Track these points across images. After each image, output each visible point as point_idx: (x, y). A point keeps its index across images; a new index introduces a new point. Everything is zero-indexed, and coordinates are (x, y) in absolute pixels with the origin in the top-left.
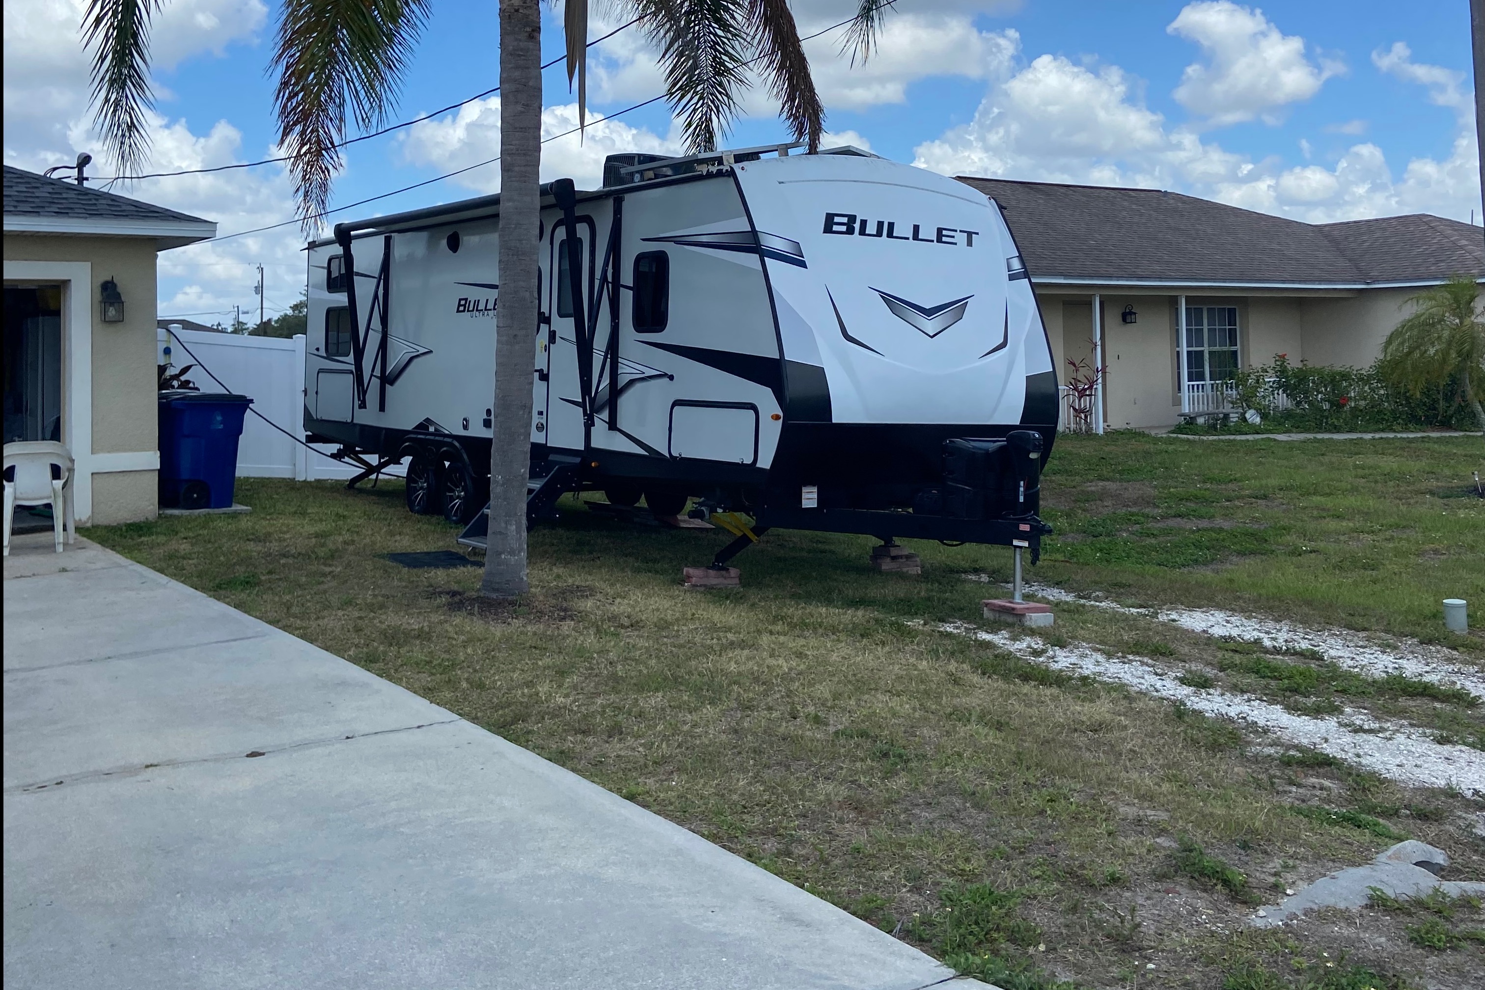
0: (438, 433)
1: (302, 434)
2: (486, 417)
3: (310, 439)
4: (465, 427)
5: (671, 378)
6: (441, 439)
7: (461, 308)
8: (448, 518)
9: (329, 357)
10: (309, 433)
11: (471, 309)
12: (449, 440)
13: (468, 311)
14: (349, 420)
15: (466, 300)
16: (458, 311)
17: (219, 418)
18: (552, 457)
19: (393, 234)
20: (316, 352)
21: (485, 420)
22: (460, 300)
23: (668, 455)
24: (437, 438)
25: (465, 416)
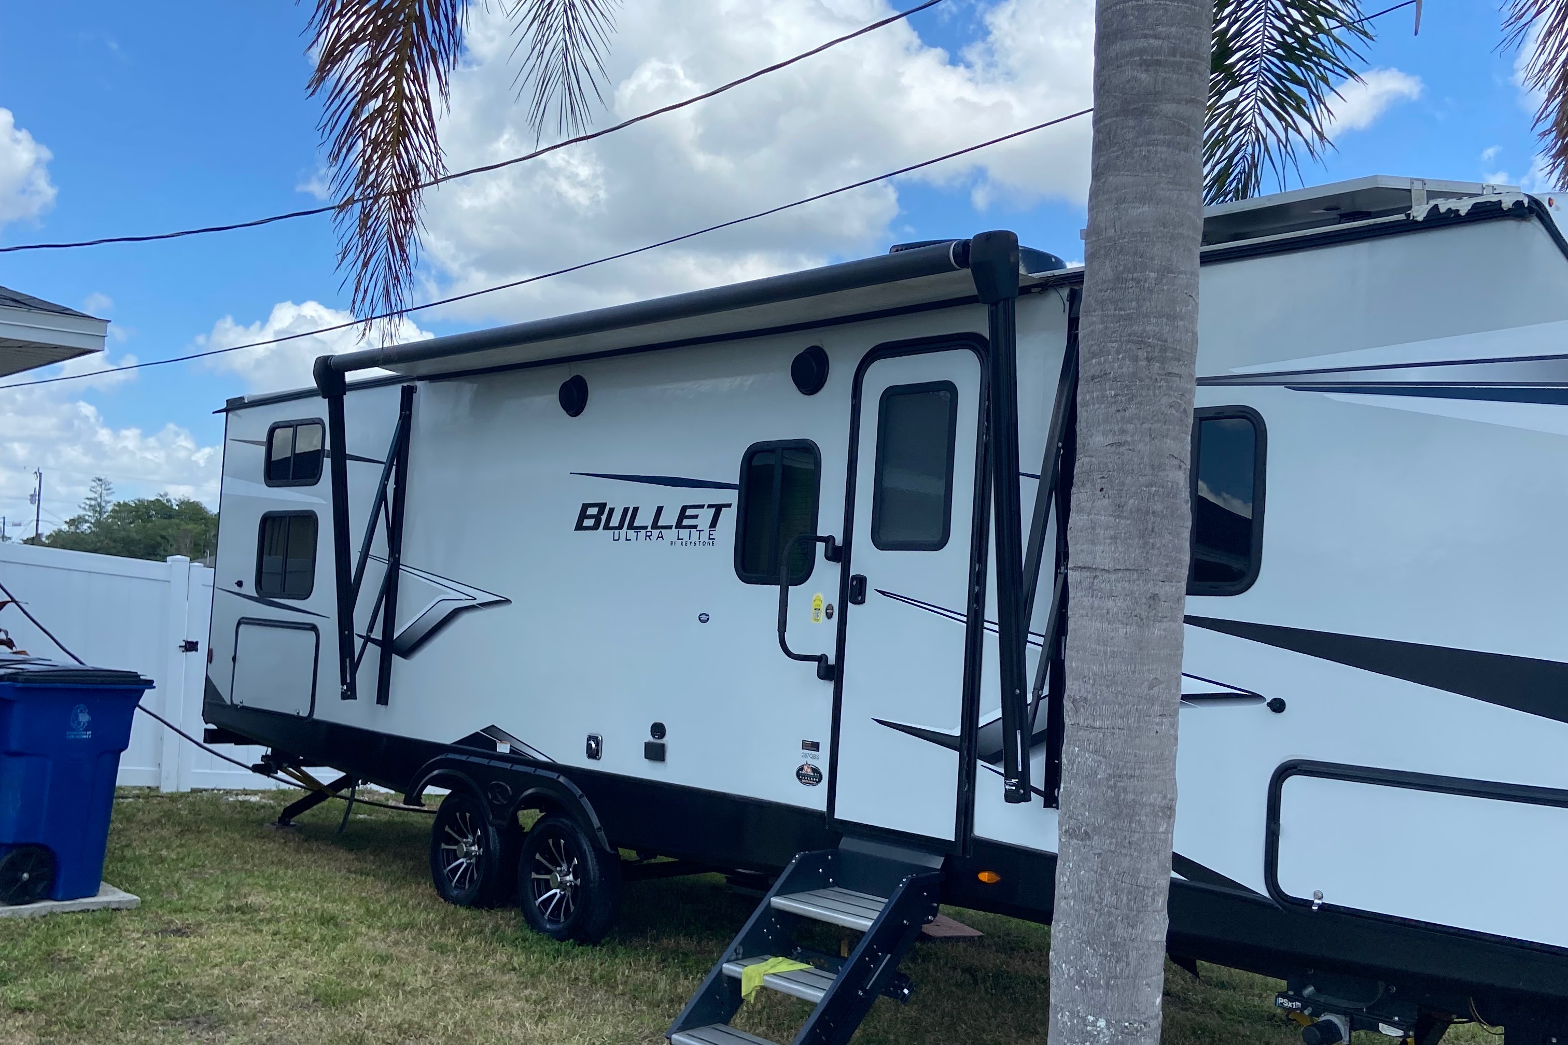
0: (516, 756)
1: (198, 727)
2: (649, 738)
3: (211, 737)
4: (594, 753)
5: (1278, 706)
6: (530, 770)
7: (589, 522)
8: (533, 922)
9: (264, 595)
10: (212, 726)
11: (615, 522)
12: (554, 775)
13: (607, 527)
14: (304, 713)
15: (602, 506)
16: (579, 527)
17: (84, 718)
18: (847, 844)
19: (419, 384)
20: (236, 589)
21: (648, 746)
22: (585, 507)
23: (1263, 891)
24: (517, 768)
25: (594, 732)
